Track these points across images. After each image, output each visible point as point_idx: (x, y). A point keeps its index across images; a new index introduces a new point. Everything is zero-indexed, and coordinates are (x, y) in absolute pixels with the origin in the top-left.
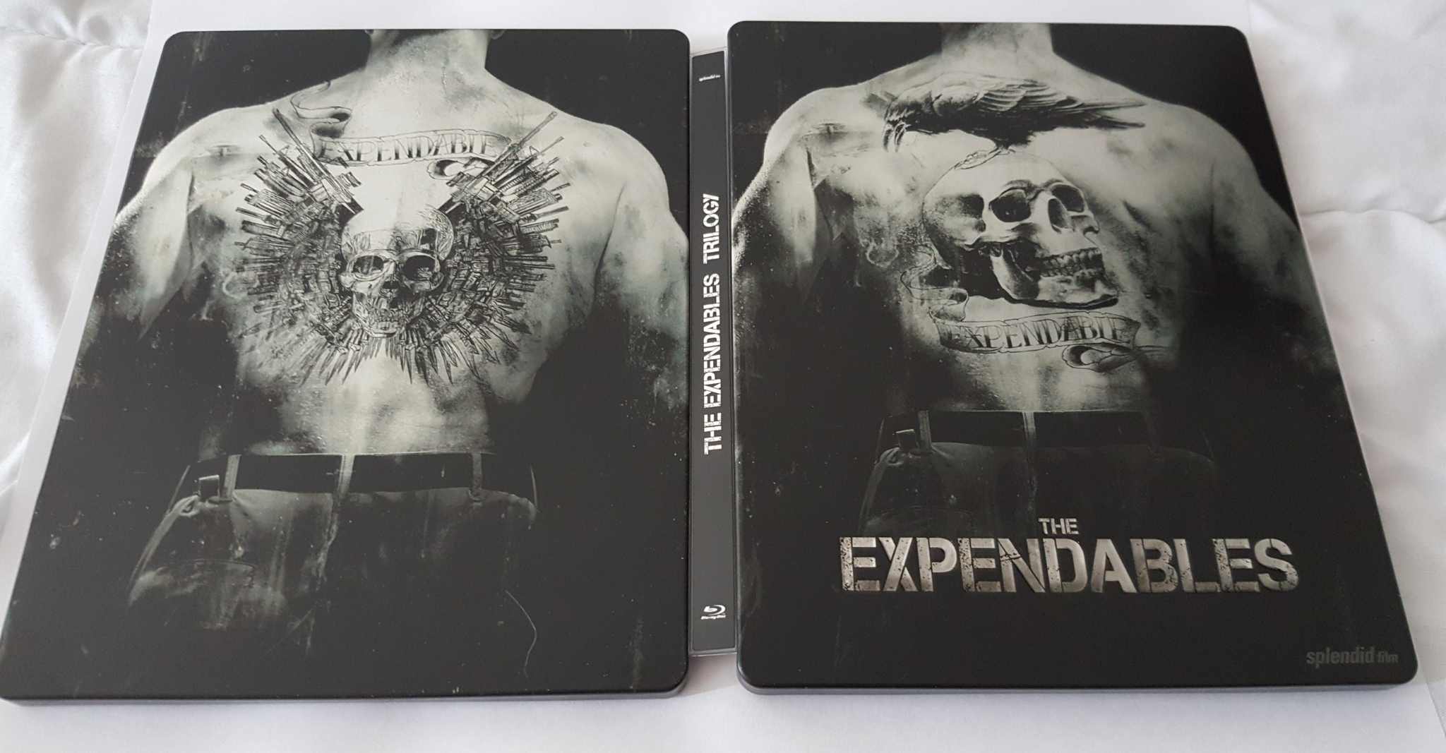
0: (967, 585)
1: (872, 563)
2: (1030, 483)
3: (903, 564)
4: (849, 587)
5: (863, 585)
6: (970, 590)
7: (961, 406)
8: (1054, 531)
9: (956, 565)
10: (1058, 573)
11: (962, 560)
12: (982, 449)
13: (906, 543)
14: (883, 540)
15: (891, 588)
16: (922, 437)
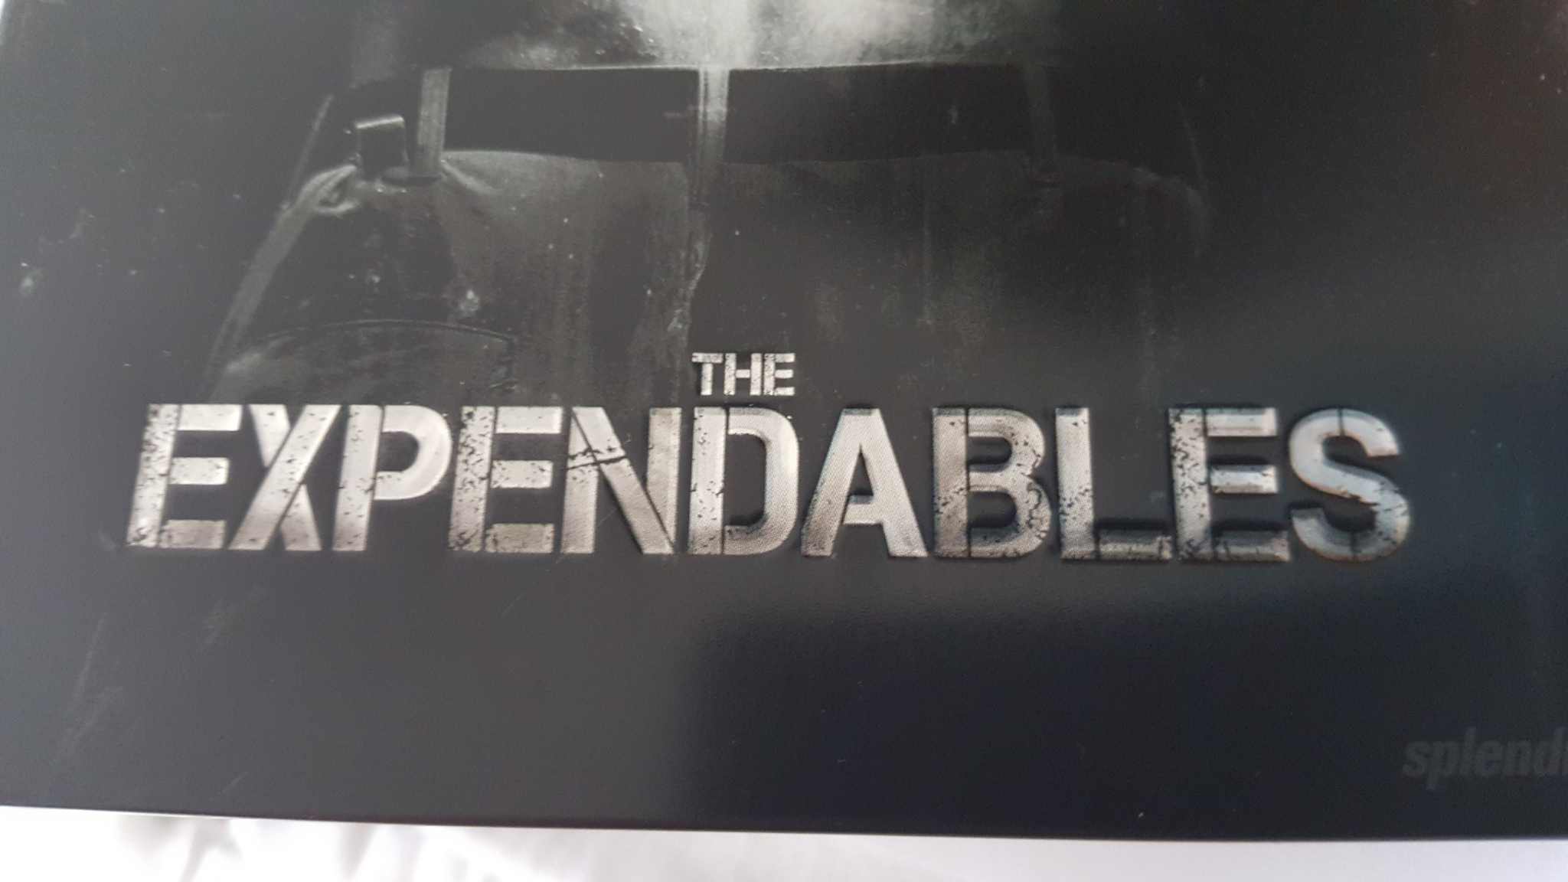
0: (461, 535)
1: (214, 472)
2: (688, 256)
3: (299, 476)
4: (144, 537)
5: (184, 533)
6: (466, 548)
7: (541, 56)
8: (730, 388)
9: (443, 480)
10: (719, 502)
11: (461, 467)
12: (575, 170)
13: (320, 418)
14: (260, 411)
15: (253, 540)
16: (421, 139)
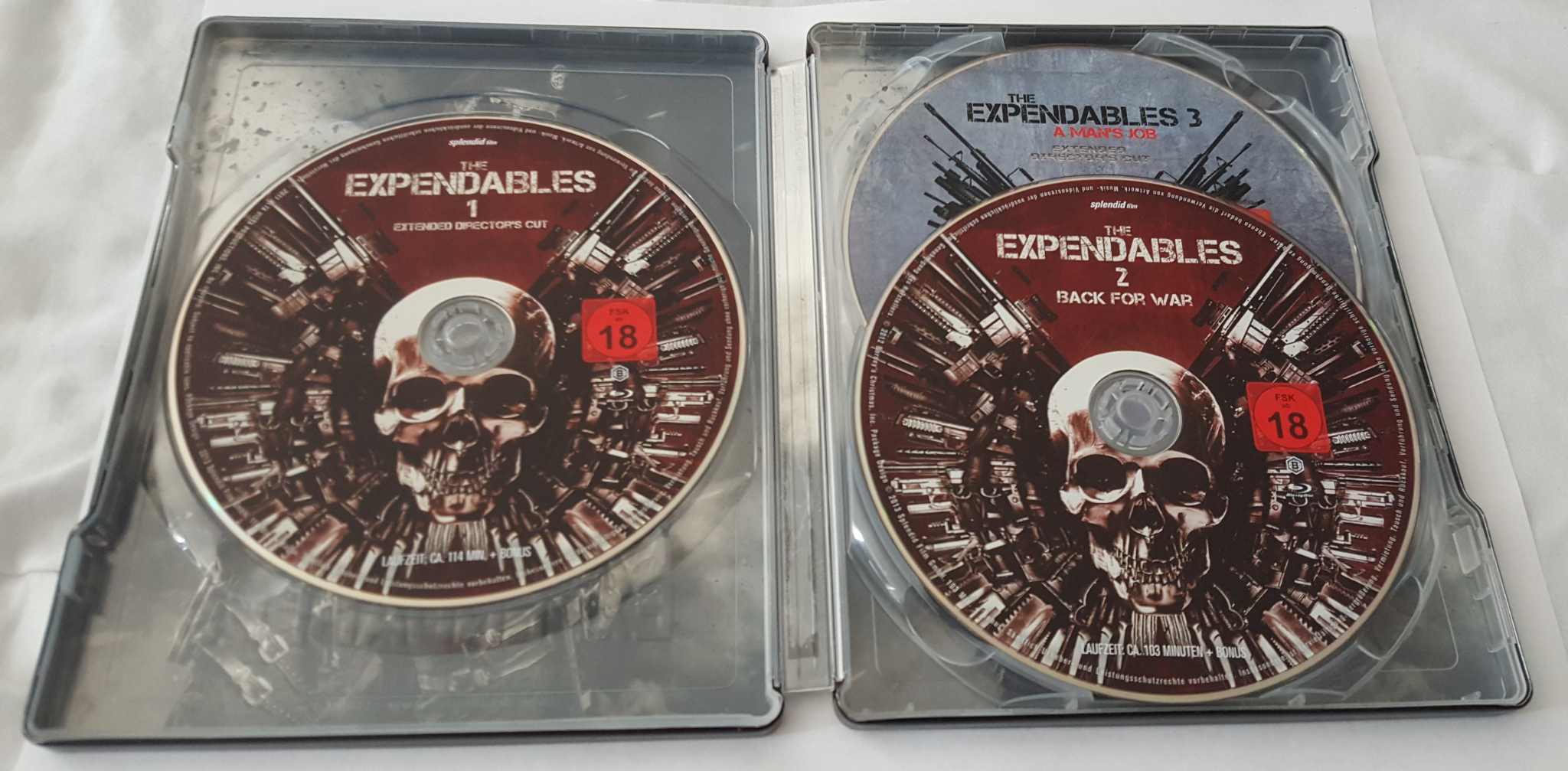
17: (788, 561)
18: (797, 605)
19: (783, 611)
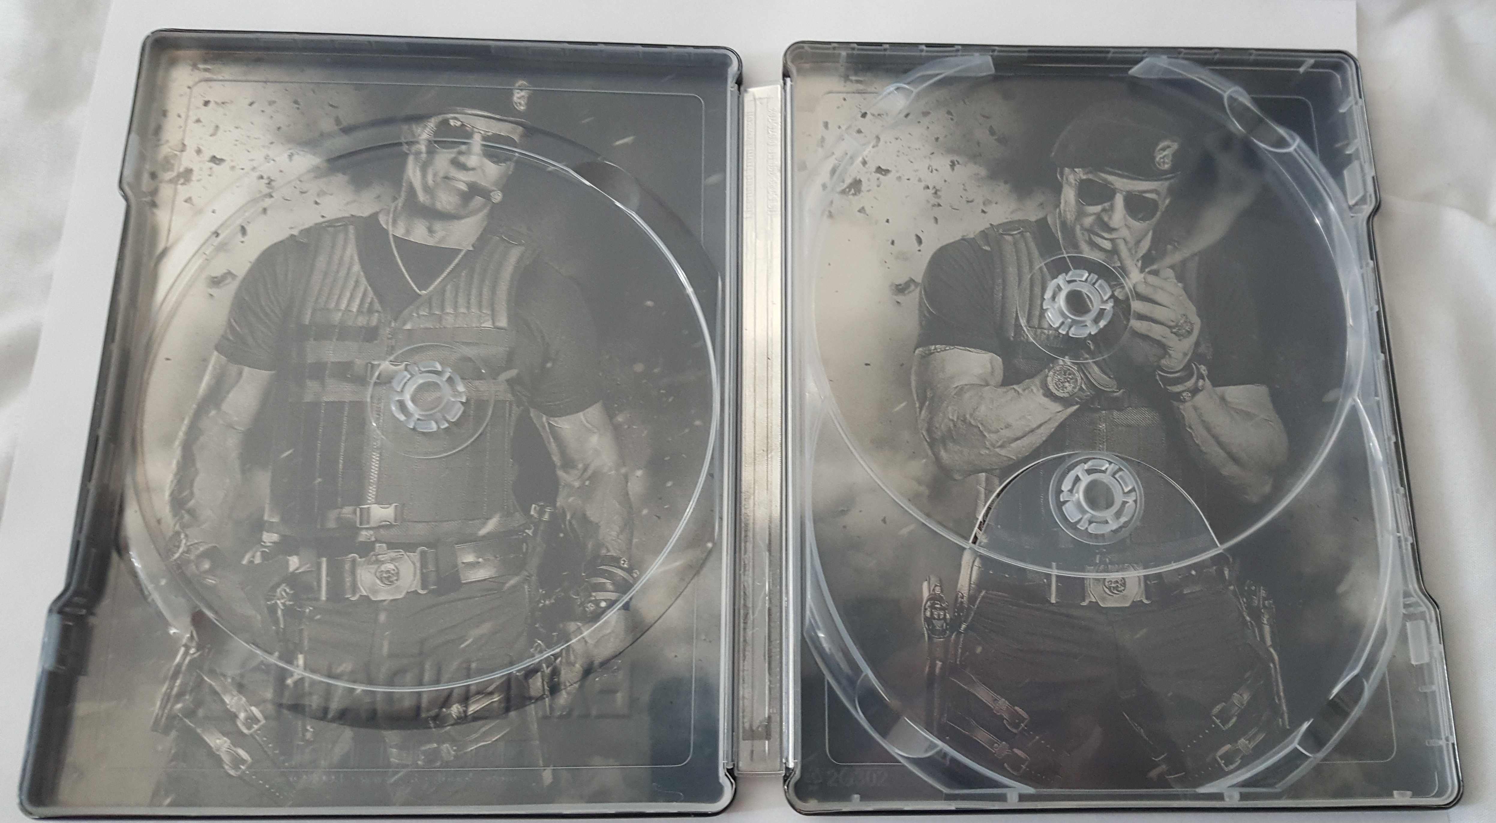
17: (745, 641)
18: (753, 687)
19: (738, 691)
